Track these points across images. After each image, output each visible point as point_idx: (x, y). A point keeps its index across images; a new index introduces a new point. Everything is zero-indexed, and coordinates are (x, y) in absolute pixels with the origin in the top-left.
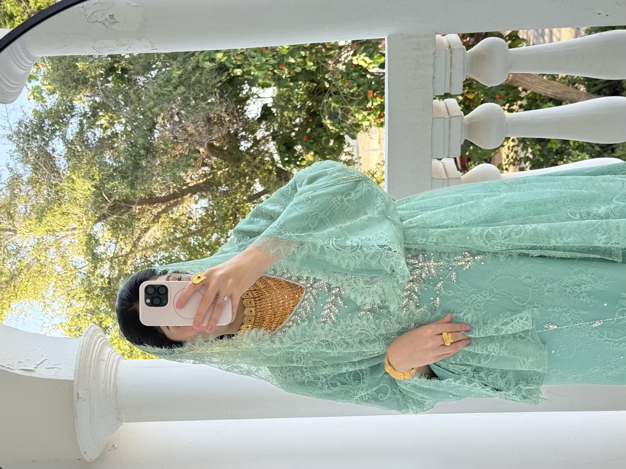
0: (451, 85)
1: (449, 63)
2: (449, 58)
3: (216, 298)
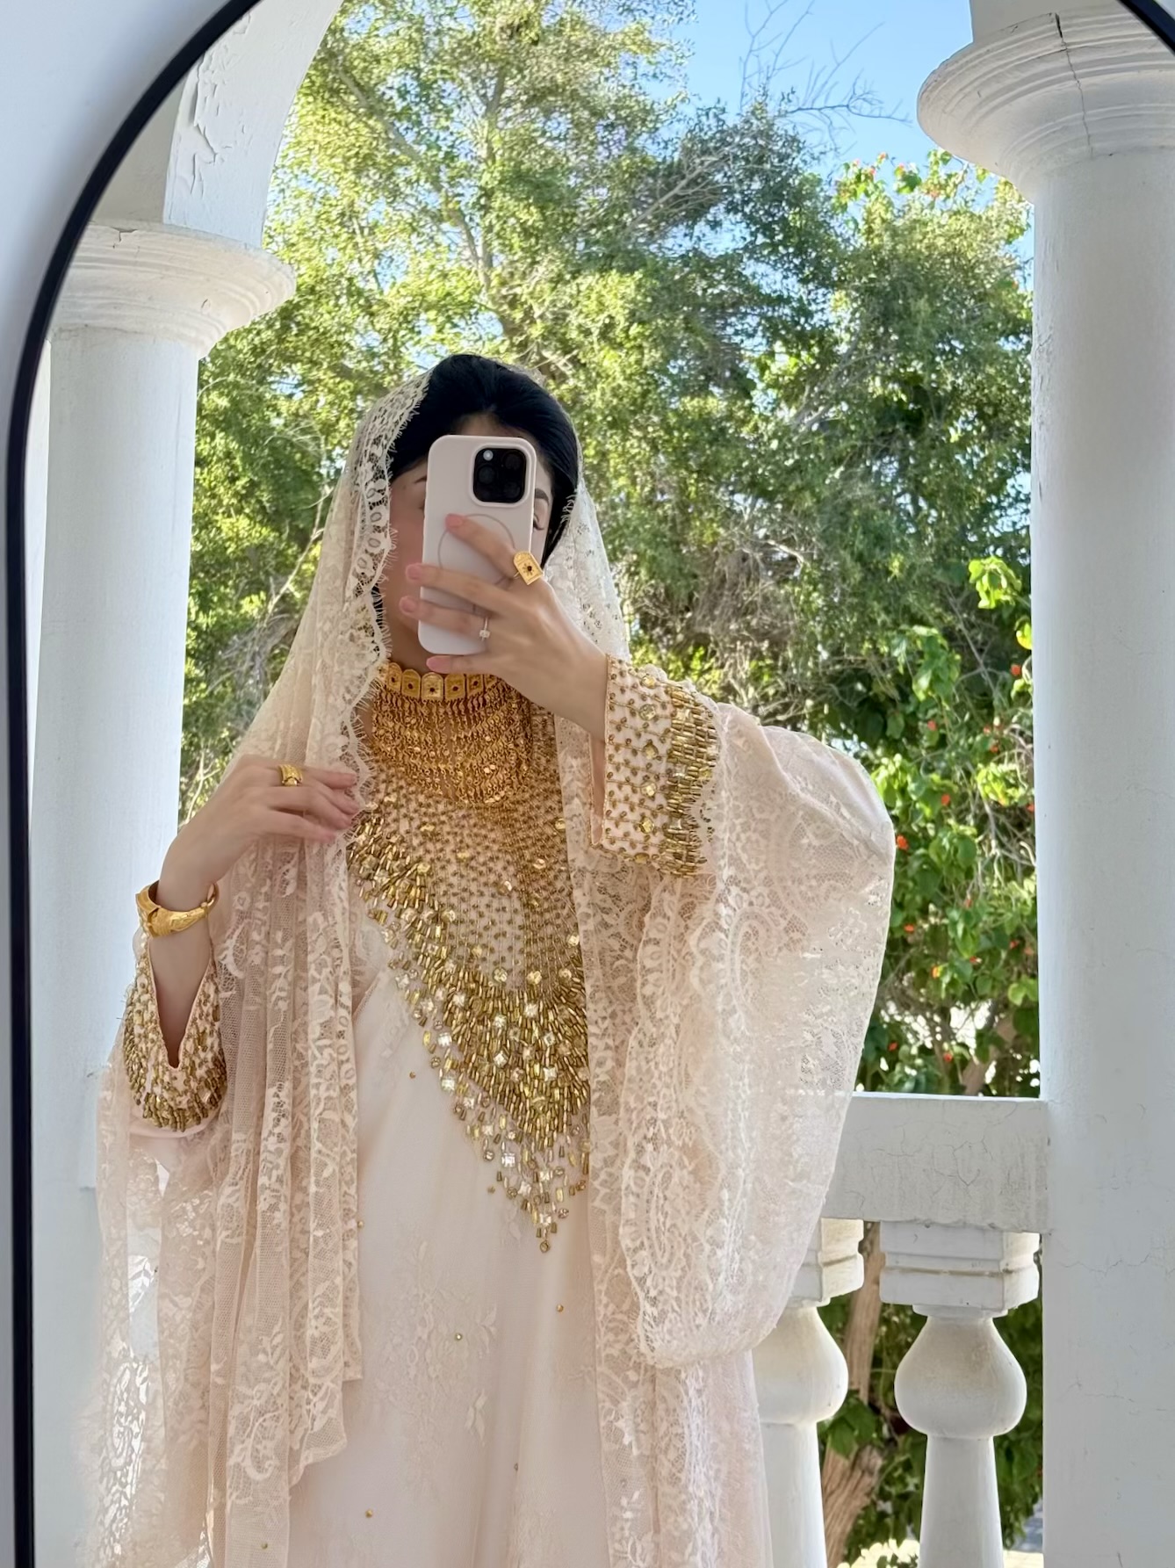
0: (905, 1271)
1: (966, 1267)
2: (978, 1269)
3: (489, 615)
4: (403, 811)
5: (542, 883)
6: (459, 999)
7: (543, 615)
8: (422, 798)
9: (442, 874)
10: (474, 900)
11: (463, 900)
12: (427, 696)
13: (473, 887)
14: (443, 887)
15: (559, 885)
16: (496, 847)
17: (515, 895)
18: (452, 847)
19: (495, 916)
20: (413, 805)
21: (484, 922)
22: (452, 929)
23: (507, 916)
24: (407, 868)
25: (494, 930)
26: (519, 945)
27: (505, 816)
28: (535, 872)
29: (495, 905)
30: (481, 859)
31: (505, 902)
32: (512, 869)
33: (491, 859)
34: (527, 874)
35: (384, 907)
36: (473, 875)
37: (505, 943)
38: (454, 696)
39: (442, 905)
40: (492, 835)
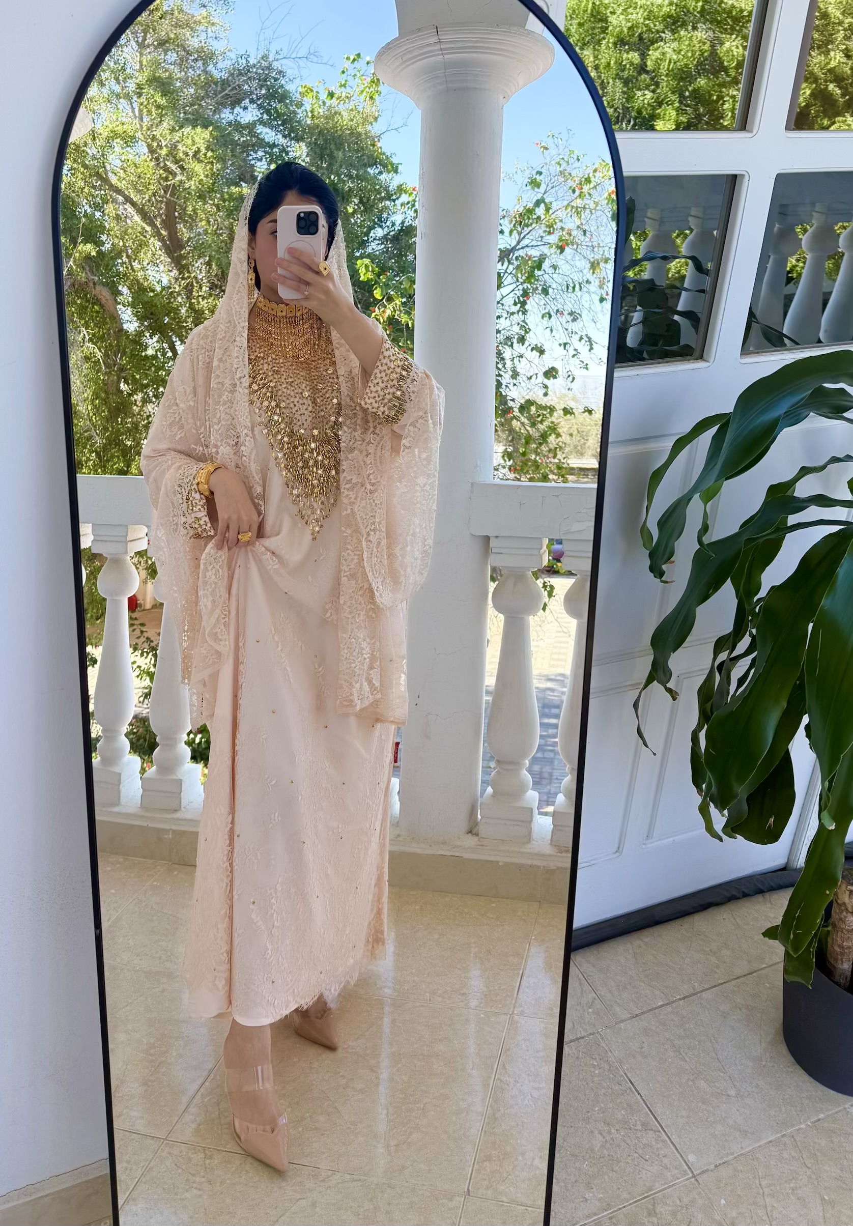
3: (308, 284)
4: (266, 361)
5: (321, 394)
6: (286, 439)
7: (331, 286)
8: (274, 356)
9: (280, 387)
10: (292, 400)
11: (288, 399)
12: (279, 314)
13: (292, 394)
14: (280, 393)
15: (327, 395)
16: (302, 378)
17: (309, 398)
18: (284, 377)
19: (300, 406)
20: (270, 359)
21: (296, 409)
22: (283, 410)
23: (305, 407)
24: (267, 384)
25: (299, 413)
26: (310, 419)
27: (307, 366)
28: (318, 389)
29: (301, 401)
30: (296, 383)
31: (305, 401)
32: (308, 388)
33: (300, 383)
34: (314, 389)
35: (255, 399)
36: (292, 389)
37: (304, 418)
38: (291, 315)
39: (279, 400)
40: (301, 374)
